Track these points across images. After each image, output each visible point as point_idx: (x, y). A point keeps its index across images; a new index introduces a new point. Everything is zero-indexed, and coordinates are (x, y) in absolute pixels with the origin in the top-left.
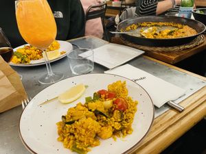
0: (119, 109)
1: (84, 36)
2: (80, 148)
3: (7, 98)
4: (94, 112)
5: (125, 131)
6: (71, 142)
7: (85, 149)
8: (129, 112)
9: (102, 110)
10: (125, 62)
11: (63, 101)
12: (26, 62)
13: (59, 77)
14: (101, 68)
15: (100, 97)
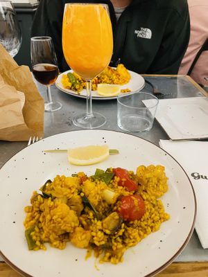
0: (122, 213)
1: (177, 74)
2: (34, 238)
3: (13, 127)
4: (82, 197)
5: (108, 254)
6: (33, 222)
7: (38, 243)
8: (140, 226)
9: (93, 201)
10: (199, 137)
11: (71, 159)
12: (76, 90)
13: (97, 124)
14: (159, 133)
15: (113, 179)
